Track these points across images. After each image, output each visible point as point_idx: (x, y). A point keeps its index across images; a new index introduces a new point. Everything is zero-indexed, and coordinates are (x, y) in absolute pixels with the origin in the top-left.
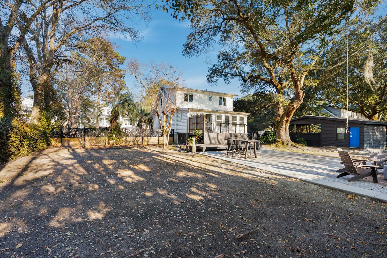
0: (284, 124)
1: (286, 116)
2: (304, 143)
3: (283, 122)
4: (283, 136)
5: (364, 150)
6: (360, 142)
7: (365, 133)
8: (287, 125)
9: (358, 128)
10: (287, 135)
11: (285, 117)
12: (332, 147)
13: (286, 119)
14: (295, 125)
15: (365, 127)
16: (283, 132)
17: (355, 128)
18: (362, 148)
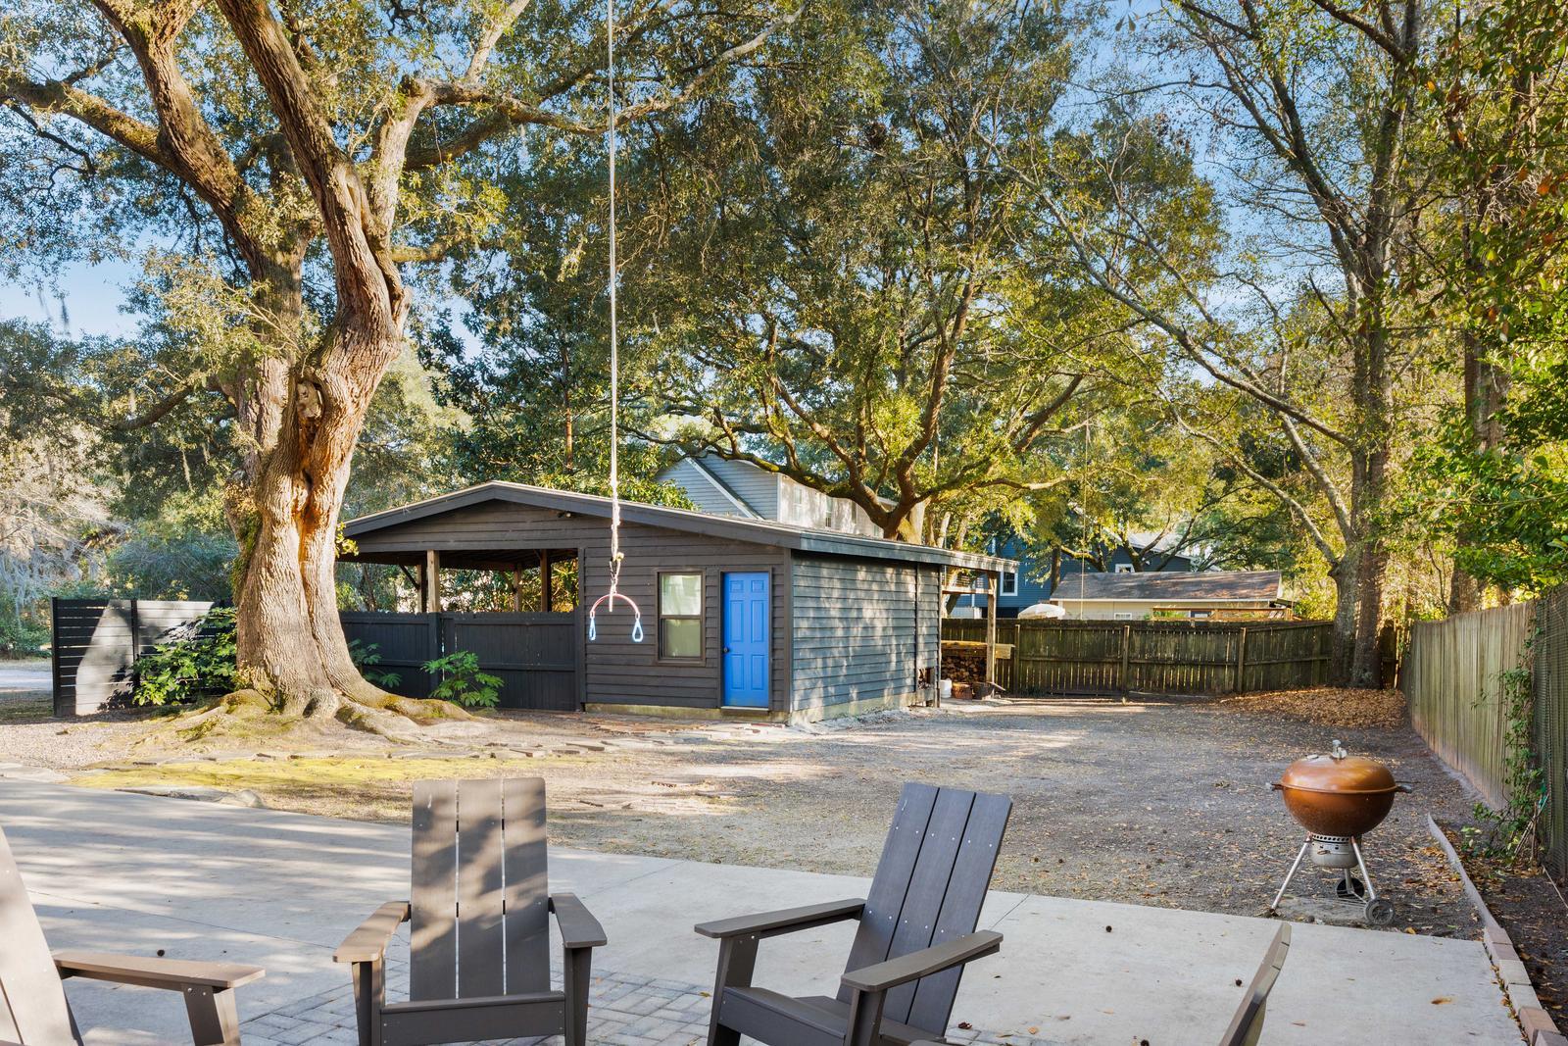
0: (289, 536)
1: (292, 473)
2: (478, 687)
3: (275, 522)
4: (288, 642)
5: (796, 719)
6: (773, 671)
7: (797, 613)
8: (313, 551)
9: (766, 579)
10: (321, 632)
11: (285, 482)
12: (635, 708)
13: (289, 493)
14: (431, 556)
15: (802, 569)
16: (280, 607)
17: (753, 577)
18: (782, 710)
